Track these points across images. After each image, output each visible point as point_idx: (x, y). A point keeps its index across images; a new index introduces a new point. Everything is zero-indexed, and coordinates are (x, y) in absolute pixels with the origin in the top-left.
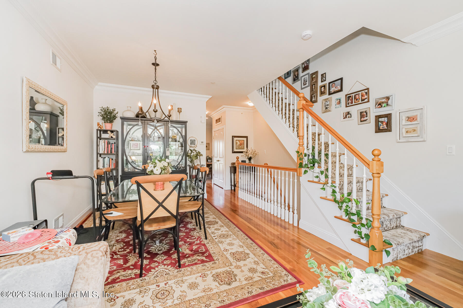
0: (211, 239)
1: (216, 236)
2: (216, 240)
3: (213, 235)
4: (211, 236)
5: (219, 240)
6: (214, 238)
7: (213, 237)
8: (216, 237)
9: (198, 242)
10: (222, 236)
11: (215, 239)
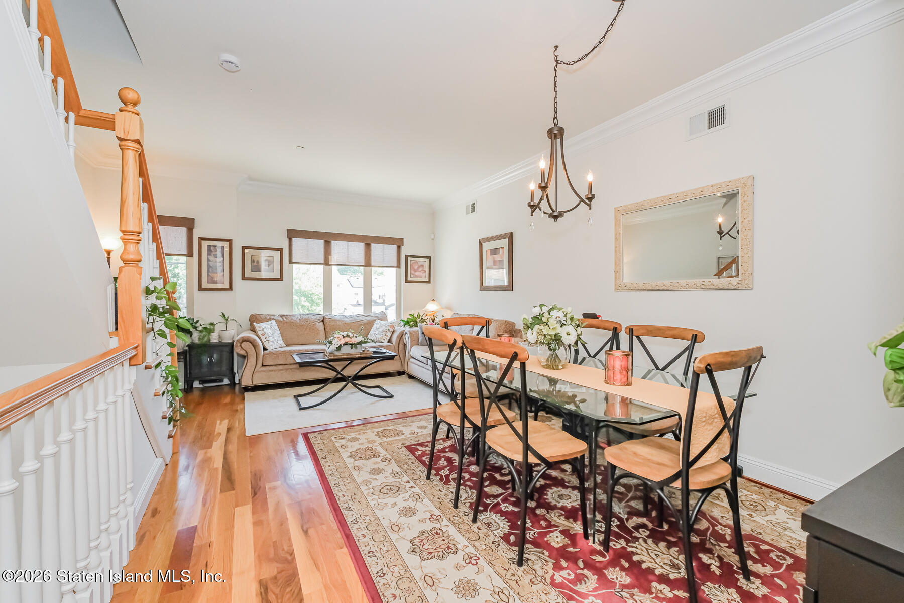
0: (418, 481)
1: (407, 489)
2: (406, 478)
3: (417, 490)
4: (420, 489)
5: (400, 480)
6: (412, 484)
7: (414, 486)
8: (408, 485)
9: (442, 472)
10: (395, 489)
11: (409, 482)
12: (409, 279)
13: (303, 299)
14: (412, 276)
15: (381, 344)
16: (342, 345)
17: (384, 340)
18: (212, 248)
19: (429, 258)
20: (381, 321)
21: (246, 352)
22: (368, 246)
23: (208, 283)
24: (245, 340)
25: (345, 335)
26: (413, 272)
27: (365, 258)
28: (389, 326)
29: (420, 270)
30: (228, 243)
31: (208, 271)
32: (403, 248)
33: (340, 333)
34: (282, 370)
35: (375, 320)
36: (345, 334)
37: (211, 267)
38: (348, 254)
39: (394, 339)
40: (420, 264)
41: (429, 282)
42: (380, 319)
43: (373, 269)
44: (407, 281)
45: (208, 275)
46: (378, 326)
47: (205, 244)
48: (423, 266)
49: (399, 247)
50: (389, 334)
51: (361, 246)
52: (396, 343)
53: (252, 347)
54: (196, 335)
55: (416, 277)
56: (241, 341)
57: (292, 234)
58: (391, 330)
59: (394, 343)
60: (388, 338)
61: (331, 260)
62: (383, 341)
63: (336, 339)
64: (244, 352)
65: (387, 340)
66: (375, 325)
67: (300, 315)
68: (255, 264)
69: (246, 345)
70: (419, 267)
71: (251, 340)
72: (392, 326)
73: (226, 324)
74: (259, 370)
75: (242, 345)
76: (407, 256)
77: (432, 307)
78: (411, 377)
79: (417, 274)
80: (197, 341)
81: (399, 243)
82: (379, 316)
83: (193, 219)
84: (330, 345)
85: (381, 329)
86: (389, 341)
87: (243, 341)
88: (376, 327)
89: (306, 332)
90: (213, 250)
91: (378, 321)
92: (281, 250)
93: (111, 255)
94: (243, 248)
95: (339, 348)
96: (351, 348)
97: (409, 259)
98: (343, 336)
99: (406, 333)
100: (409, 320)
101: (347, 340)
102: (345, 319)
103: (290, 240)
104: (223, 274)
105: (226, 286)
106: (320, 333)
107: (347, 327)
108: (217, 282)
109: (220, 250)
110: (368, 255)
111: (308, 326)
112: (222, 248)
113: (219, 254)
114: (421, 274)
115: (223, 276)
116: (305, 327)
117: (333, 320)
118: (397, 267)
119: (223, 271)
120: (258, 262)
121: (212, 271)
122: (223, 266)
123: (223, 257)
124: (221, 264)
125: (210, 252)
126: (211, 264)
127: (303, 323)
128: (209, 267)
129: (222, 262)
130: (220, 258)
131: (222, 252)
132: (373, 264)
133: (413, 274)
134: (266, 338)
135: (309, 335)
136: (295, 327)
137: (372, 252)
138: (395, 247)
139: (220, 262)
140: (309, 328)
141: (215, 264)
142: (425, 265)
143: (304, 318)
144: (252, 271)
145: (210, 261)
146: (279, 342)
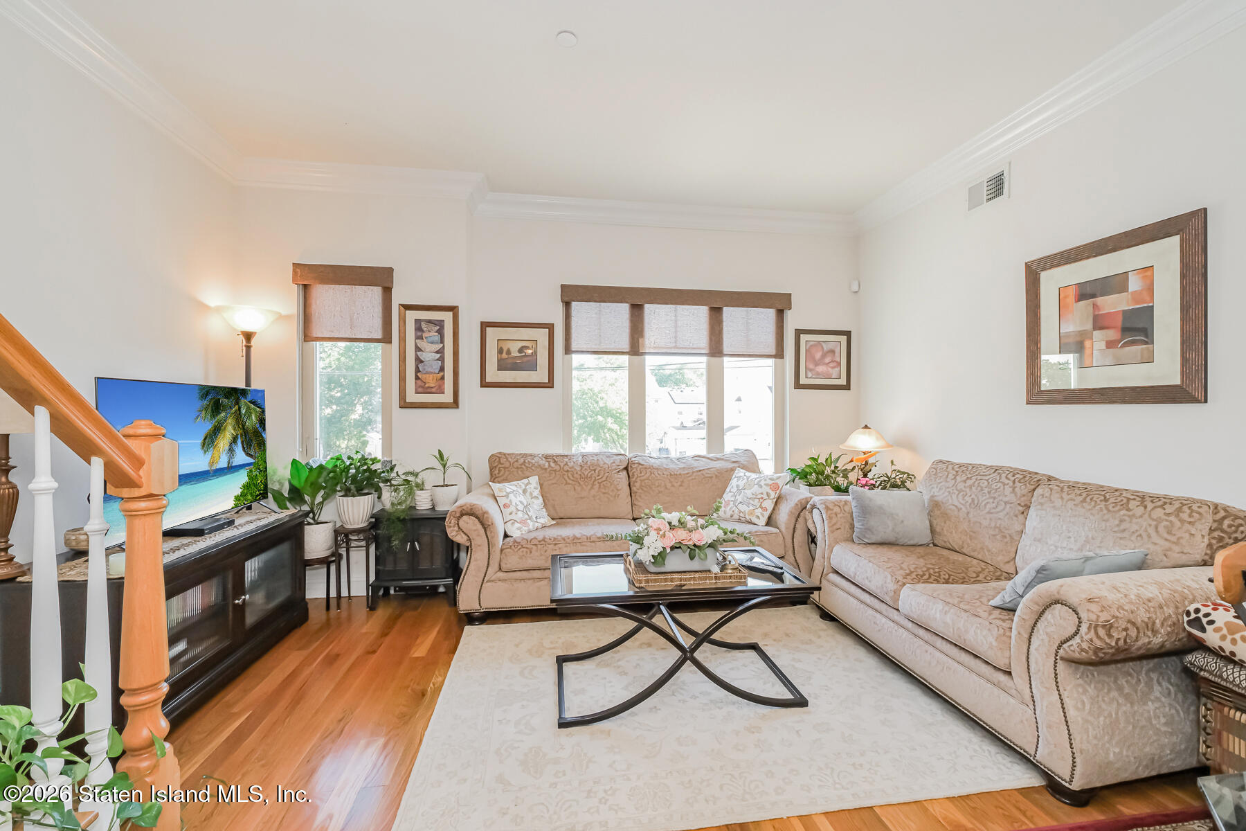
12: (803, 381)
13: (610, 420)
14: (810, 375)
15: (750, 527)
16: (668, 550)
17: (758, 517)
18: (423, 325)
19: (848, 334)
20: (748, 474)
21: (470, 540)
22: (716, 312)
23: (417, 393)
24: (470, 512)
25: (675, 523)
26: (811, 366)
27: (711, 340)
28: (766, 485)
29: (827, 360)
30: (451, 313)
31: (417, 370)
32: (789, 315)
33: (664, 514)
34: (540, 579)
35: (733, 470)
36: (674, 517)
37: (422, 362)
38: (676, 332)
39: (783, 516)
40: (826, 347)
41: (847, 387)
42: (744, 467)
43: (726, 359)
44: (798, 386)
45: (417, 378)
46: (741, 484)
47: (411, 316)
48: (833, 352)
49: (780, 313)
50: (769, 505)
51: (701, 313)
52: (787, 528)
53: (479, 526)
54: (387, 495)
55: (818, 375)
56: (458, 515)
57: (571, 295)
58: (773, 495)
59: (783, 528)
60: (767, 514)
61: (643, 346)
62: (754, 520)
63: (653, 533)
64: (466, 538)
65: (763, 521)
66: (734, 482)
67: (583, 456)
68: (504, 355)
69: (469, 523)
70: (824, 356)
71: (479, 513)
72: (775, 487)
73: (444, 473)
74: (493, 578)
75: (461, 523)
76: (798, 333)
77: (863, 442)
78: (827, 616)
79: (821, 369)
80: (388, 506)
81: (780, 304)
82: (742, 460)
83: (391, 270)
84: (636, 546)
85: (749, 493)
86: (769, 522)
87: (462, 515)
88: (738, 486)
89: (593, 492)
90: (425, 329)
91: (740, 472)
92: (550, 327)
93: (253, 342)
94: (485, 326)
95: (660, 558)
96: (692, 557)
97: (804, 337)
98: (670, 523)
99: (814, 507)
100: (807, 470)
101: (681, 535)
102: (672, 466)
103: (567, 305)
104: (442, 374)
105: (447, 397)
106: (619, 495)
107: (675, 484)
108: (434, 390)
109: (438, 327)
110: (717, 332)
111: (597, 478)
112: (440, 324)
113: (437, 337)
114: (830, 369)
115: (443, 378)
116: (592, 482)
117: (646, 468)
118: (775, 356)
119: (442, 369)
120: (509, 352)
121: (424, 369)
122: (442, 359)
123: (442, 341)
124: (439, 355)
125: (419, 334)
126: (422, 356)
127: (586, 474)
128: (419, 361)
129: (441, 351)
130: (437, 343)
131: (441, 332)
132: (726, 350)
133: (811, 370)
134: (511, 514)
135: (599, 499)
136: (571, 482)
137: (724, 324)
138: (771, 313)
139: (437, 352)
140: (598, 485)
141: (429, 356)
142: (837, 350)
143: (588, 463)
144: (498, 370)
145: (420, 350)
146: (538, 520)
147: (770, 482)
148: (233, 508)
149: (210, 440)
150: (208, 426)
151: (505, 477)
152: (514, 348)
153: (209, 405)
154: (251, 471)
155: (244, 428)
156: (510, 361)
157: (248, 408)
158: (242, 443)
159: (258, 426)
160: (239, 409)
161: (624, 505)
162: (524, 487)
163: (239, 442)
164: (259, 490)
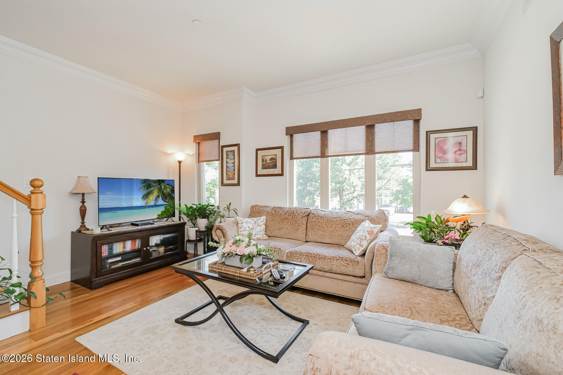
12: (433, 165)
14: (439, 161)
17: (356, 250)
19: (474, 129)
22: (370, 128)
23: (226, 180)
26: (440, 155)
27: (367, 144)
28: (367, 231)
29: (455, 150)
30: (237, 147)
31: (227, 171)
32: (422, 123)
37: (228, 167)
38: (346, 143)
41: (474, 167)
42: (371, 220)
43: (377, 156)
44: (428, 169)
45: (227, 174)
46: (359, 229)
47: (225, 150)
48: (460, 143)
49: (416, 122)
50: (365, 244)
51: (360, 130)
53: (222, 235)
55: (447, 160)
56: (215, 229)
57: (291, 132)
58: (368, 237)
60: (362, 249)
61: (327, 152)
62: (354, 251)
64: (218, 238)
65: (359, 252)
68: (264, 163)
72: (371, 233)
73: (229, 212)
76: (428, 133)
79: (448, 156)
81: (415, 117)
83: (220, 133)
85: (358, 235)
86: (364, 254)
90: (229, 154)
92: (282, 148)
93: (181, 164)
94: (258, 150)
97: (433, 136)
103: (291, 136)
104: (234, 172)
105: (236, 181)
106: (299, 229)
107: (328, 226)
108: (232, 178)
109: (233, 153)
110: (371, 140)
111: (291, 219)
112: (233, 151)
113: (232, 157)
114: (457, 156)
115: (234, 173)
116: (287, 221)
117: (315, 216)
118: (413, 150)
119: (234, 170)
120: (266, 161)
121: (229, 170)
122: (234, 166)
123: (234, 159)
124: (233, 164)
125: (227, 156)
126: (229, 165)
127: (286, 217)
128: (227, 167)
129: (234, 163)
130: (233, 160)
131: (234, 155)
132: (377, 150)
133: (440, 158)
134: (241, 231)
135: (289, 229)
136: (278, 220)
137: (376, 134)
138: (410, 123)
139: (233, 163)
140: (290, 222)
141: (230, 165)
142: (464, 142)
143: (289, 212)
144: (262, 169)
145: (228, 163)
146: (256, 236)
147: (369, 229)
148: (156, 219)
149: (146, 196)
150: (145, 192)
151: (252, 215)
152: (268, 158)
153: (146, 186)
154: (166, 207)
155: (163, 193)
156: (267, 165)
157: (165, 186)
158: (162, 198)
159: (170, 192)
160: (161, 187)
161: (301, 234)
162: (256, 221)
163: (160, 197)
164: (170, 213)
